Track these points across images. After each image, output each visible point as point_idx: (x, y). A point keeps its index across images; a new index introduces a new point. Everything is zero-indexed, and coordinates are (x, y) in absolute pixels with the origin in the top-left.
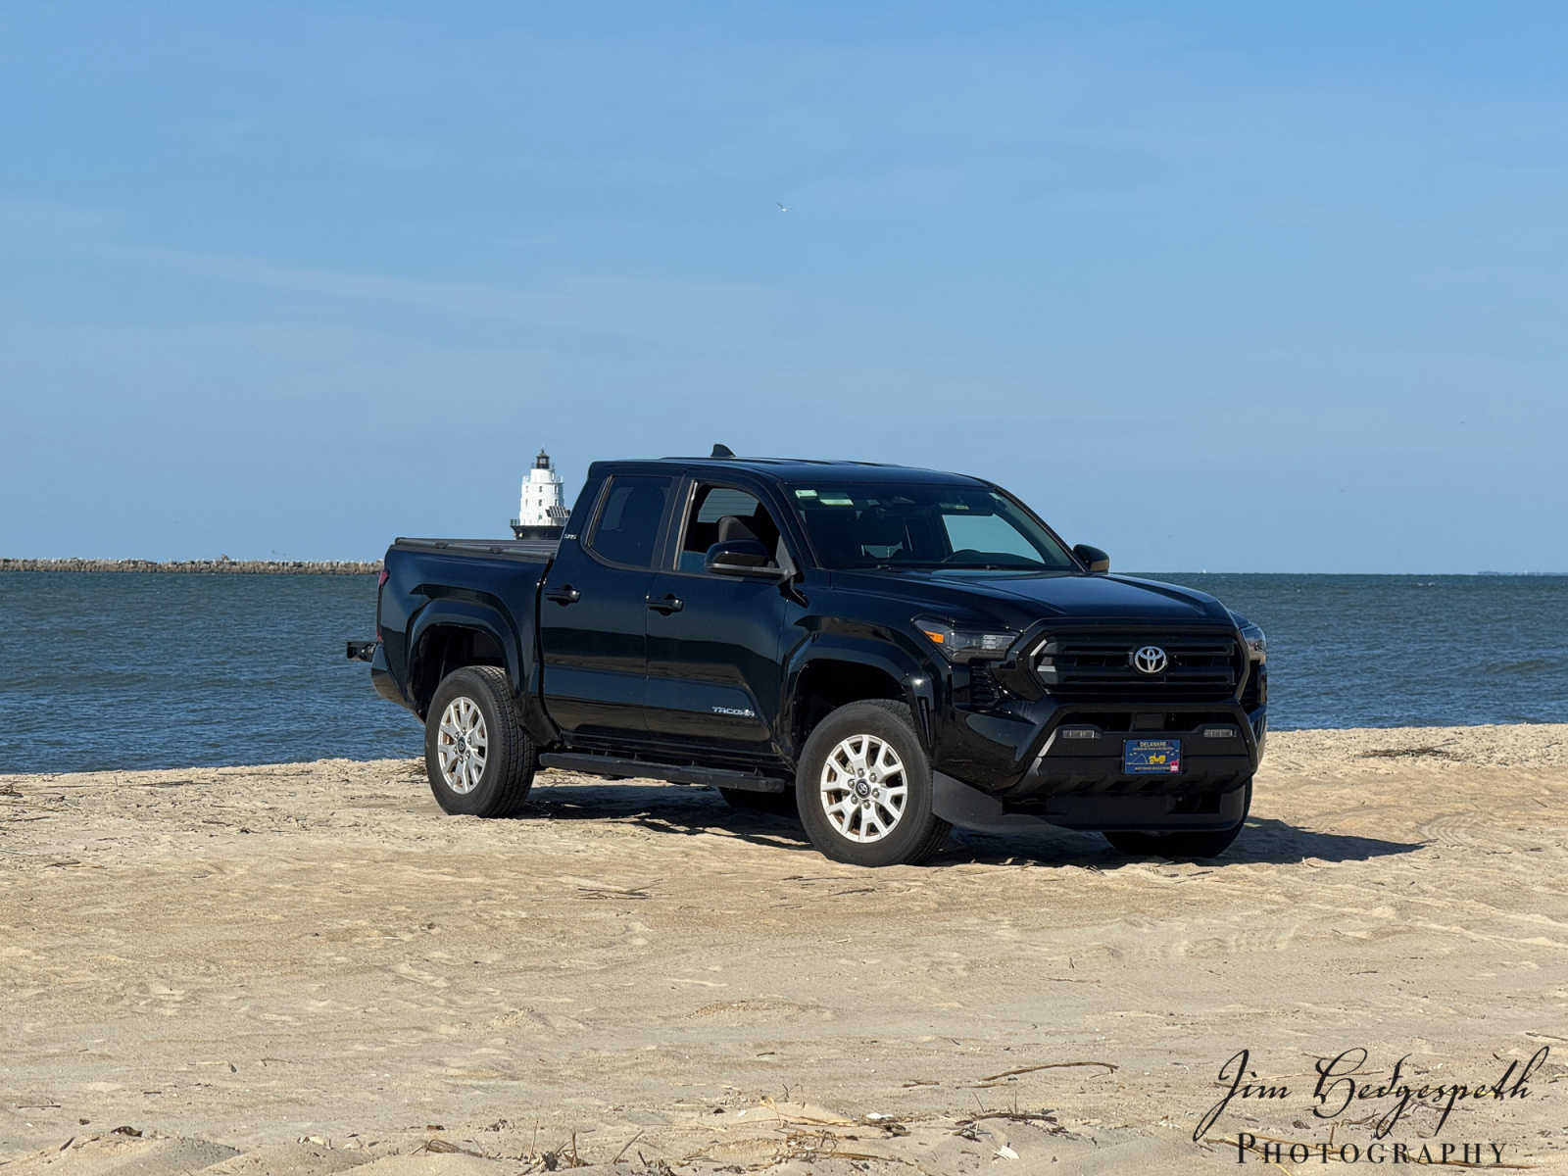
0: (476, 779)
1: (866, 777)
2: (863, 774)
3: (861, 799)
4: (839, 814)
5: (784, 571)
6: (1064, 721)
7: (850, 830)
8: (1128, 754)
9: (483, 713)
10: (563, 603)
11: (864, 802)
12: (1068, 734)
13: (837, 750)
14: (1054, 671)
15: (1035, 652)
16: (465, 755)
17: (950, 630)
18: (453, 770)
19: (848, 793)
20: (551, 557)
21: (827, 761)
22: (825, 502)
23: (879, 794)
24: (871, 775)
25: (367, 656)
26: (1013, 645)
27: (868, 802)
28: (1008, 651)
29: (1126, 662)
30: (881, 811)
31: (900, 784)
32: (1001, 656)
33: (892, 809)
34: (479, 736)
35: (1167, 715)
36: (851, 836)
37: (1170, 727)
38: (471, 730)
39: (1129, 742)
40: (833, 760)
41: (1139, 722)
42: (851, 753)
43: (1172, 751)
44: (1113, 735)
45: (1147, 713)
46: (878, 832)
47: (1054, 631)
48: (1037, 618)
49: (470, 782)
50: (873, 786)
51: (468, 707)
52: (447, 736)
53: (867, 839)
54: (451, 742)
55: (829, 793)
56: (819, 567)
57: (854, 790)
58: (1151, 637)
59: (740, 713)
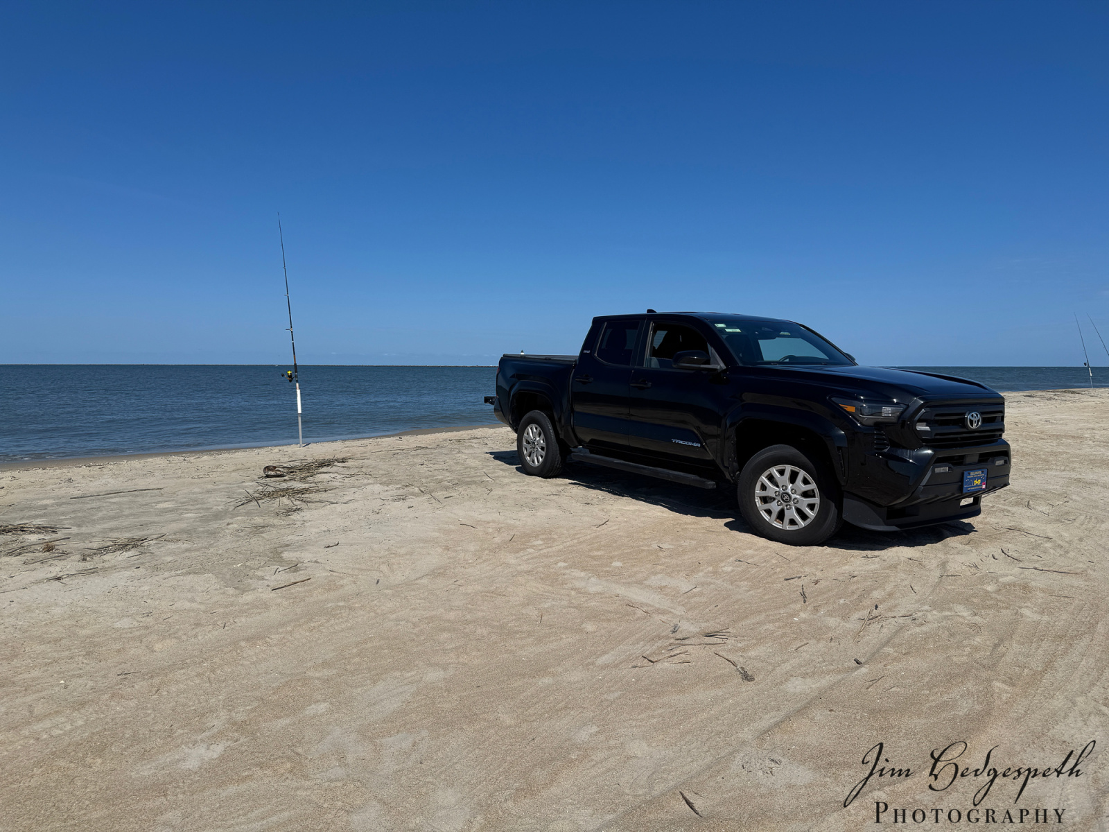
0: (541, 460)
1: (789, 491)
2: (786, 489)
3: (784, 504)
4: (769, 512)
5: (718, 367)
6: (936, 462)
7: (775, 521)
8: (966, 480)
9: (543, 432)
10: (584, 383)
11: (787, 506)
12: (937, 470)
13: (767, 473)
14: (929, 430)
15: (917, 418)
16: (536, 450)
17: (862, 404)
18: (530, 456)
19: (774, 499)
20: (575, 361)
21: (760, 479)
22: (727, 330)
23: (798, 501)
24: (792, 490)
25: (492, 403)
26: (902, 413)
27: (790, 505)
28: (899, 417)
29: (962, 422)
30: (799, 512)
31: (814, 496)
32: (895, 420)
33: (808, 511)
34: (542, 442)
35: (980, 454)
36: (777, 525)
37: (980, 461)
38: (538, 439)
39: (966, 473)
40: (764, 478)
41: (968, 460)
42: (777, 475)
43: (984, 476)
44: (958, 470)
45: (973, 453)
46: (797, 524)
47: (929, 404)
48: (916, 396)
49: (538, 462)
50: (793, 496)
51: (536, 429)
52: (527, 440)
53: (788, 528)
54: (529, 443)
55: (760, 498)
56: (741, 365)
57: (779, 498)
58: (972, 407)
59: (690, 444)
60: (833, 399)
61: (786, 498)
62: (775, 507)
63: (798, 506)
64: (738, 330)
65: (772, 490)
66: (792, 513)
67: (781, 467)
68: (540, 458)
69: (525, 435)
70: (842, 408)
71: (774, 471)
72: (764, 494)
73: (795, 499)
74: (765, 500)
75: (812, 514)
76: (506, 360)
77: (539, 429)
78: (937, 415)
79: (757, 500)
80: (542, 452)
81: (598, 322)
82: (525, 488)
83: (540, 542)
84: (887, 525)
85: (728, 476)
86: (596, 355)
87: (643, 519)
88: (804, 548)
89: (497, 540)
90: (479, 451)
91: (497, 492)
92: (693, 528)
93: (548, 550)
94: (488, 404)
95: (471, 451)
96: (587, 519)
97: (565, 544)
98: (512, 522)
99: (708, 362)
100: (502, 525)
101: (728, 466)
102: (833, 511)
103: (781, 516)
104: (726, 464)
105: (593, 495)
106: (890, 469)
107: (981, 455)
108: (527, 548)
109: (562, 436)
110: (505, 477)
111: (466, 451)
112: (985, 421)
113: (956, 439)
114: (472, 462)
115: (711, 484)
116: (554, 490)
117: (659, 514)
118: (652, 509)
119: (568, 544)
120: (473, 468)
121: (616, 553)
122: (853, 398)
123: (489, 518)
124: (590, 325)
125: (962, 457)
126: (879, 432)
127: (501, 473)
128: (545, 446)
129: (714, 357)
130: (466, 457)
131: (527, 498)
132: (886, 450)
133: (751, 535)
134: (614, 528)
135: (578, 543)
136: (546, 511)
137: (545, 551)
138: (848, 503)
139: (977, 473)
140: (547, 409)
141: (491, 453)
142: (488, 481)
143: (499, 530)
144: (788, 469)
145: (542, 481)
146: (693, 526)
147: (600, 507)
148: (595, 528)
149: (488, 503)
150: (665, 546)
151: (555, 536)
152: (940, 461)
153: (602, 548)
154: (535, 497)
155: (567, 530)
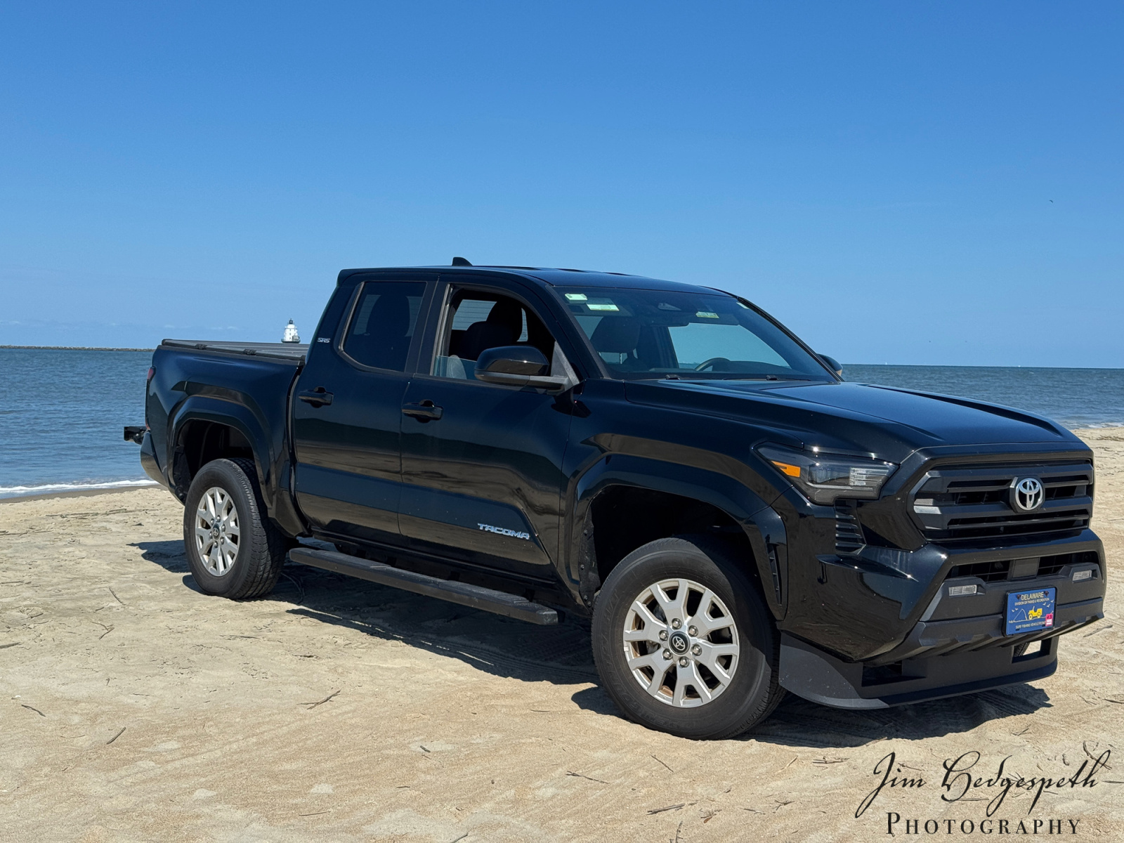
0: (230, 561)
1: (685, 630)
2: (680, 625)
3: (676, 656)
4: (649, 672)
5: (564, 381)
6: (949, 576)
7: (660, 689)
8: (1011, 611)
9: (236, 504)
10: (316, 405)
11: (681, 659)
12: (954, 591)
13: (645, 595)
14: (939, 513)
15: (915, 490)
16: (220, 541)
17: (812, 462)
18: (209, 553)
19: (659, 646)
20: (302, 359)
21: (633, 607)
22: (592, 307)
23: (700, 651)
24: (690, 628)
25: (139, 441)
26: (888, 479)
27: (686, 658)
28: (882, 487)
29: (1003, 497)
30: (703, 670)
31: (729, 641)
32: (873, 494)
33: (718, 670)
34: (232, 524)
35: (1041, 558)
36: (663, 697)
37: (1041, 572)
38: (225, 518)
39: (1011, 596)
40: (639, 605)
41: (1016, 571)
42: (663, 598)
43: (1048, 602)
44: (996, 589)
45: (1026, 558)
46: (699, 697)
47: (938, 463)
48: (915, 446)
49: (225, 567)
50: (692, 641)
51: (222, 497)
52: (203, 521)
53: (684, 702)
54: (208, 527)
55: (634, 643)
56: (606, 378)
57: (667, 644)
58: (1024, 468)
59: (511, 533)
60: (761, 450)
61: (679, 643)
62: (660, 663)
63: (701, 660)
64: (614, 308)
65: (654, 629)
66: (689, 676)
67: (670, 583)
68: (229, 558)
69: (201, 509)
70: (777, 469)
71: (658, 590)
72: (640, 636)
73: (696, 645)
74: (643, 648)
75: (725, 676)
76: (167, 351)
77: (227, 497)
78: (953, 484)
79: (628, 650)
80: (233, 545)
81: (348, 279)
82: (189, 622)
83: (173, 745)
84: (863, 696)
85: (579, 601)
86: (341, 348)
87: (413, 687)
88: (710, 744)
89: (83, 742)
90: (119, 541)
91: (123, 632)
92: (506, 706)
93: (185, 761)
94: (131, 442)
95: (99, 540)
96: (295, 689)
97: (227, 747)
98: (130, 700)
99: (546, 371)
100: (106, 708)
101: (578, 579)
102: (763, 669)
103: (670, 680)
104: (575, 576)
105: (325, 637)
106: (868, 587)
107: (1044, 561)
108: (141, 759)
109: (271, 513)
110: (150, 598)
111: (89, 541)
112: (1049, 494)
113: (995, 531)
114: (92, 566)
115: (548, 615)
116: (246, 626)
117: (450, 676)
118: (440, 666)
119: (235, 746)
120: (89, 578)
121: (329, 765)
122: (798, 449)
123: (82, 691)
124: (333, 285)
125: (1006, 565)
126: (844, 517)
127: (146, 589)
128: (238, 533)
129: (558, 360)
130: (84, 554)
131: (182, 646)
132: (858, 552)
133: (615, 718)
134: (345, 708)
135: (257, 744)
136: (213, 673)
137: (177, 764)
138: (788, 653)
139: (1034, 596)
140: (242, 454)
141: (141, 546)
142: (111, 608)
143: (93, 719)
144: (684, 585)
145: (230, 607)
146: (508, 702)
147: (332, 663)
148: (302, 710)
149: (91, 660)
150: (435, 746)
151: (214, 730)
152: (963, 572)
153: (305, 754)
154: (201, 641)
155: (244, 716)
